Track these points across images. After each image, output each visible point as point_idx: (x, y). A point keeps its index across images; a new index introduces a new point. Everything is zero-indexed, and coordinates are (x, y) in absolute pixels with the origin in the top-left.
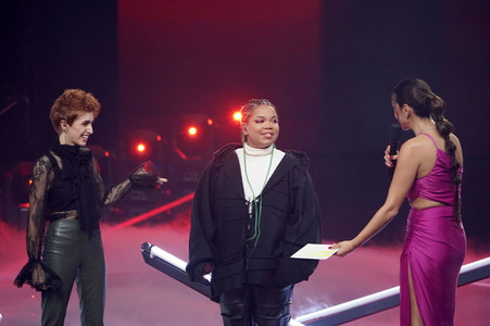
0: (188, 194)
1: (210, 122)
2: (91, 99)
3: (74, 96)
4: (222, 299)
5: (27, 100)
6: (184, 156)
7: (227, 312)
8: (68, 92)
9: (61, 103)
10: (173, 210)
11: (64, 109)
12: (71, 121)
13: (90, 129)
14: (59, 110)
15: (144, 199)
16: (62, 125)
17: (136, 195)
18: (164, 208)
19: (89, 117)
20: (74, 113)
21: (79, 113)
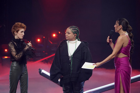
0: (53, 54)
1: (59, 33)
2: (23, 25)
3: (18, 24)
4: (63, 86)
5: (5, 26)
6: (51, 43)
7: (65, 90)
8: (16, 23)
9: (14, 27)
10: (48, 59)
11: (15, 28)
12: (17, 32)
13: (23, 34)
14: (14, 29)
15: (39, 55)
16: (15, 33)
17: (37, 54)
18: (45, 58)
19: (23, 30)
20: (18, 29)
21: (20, 29)
